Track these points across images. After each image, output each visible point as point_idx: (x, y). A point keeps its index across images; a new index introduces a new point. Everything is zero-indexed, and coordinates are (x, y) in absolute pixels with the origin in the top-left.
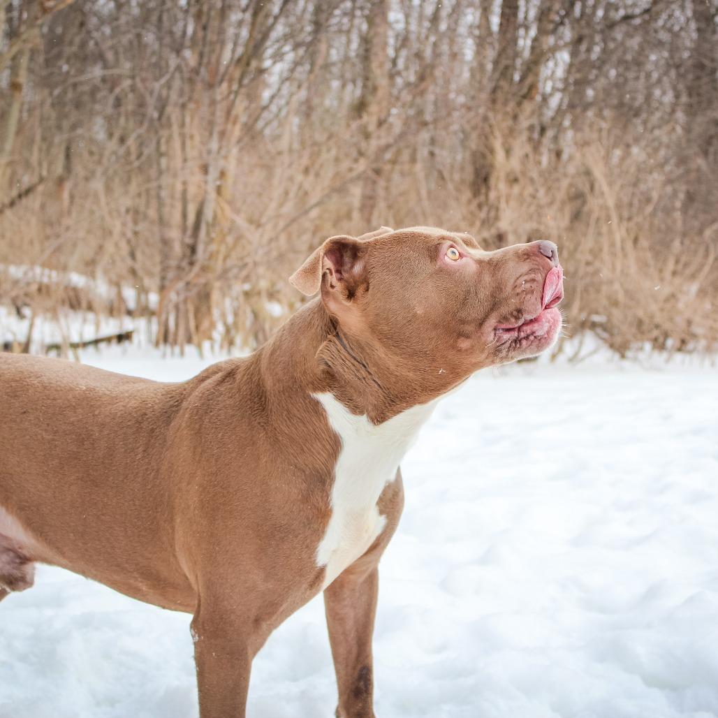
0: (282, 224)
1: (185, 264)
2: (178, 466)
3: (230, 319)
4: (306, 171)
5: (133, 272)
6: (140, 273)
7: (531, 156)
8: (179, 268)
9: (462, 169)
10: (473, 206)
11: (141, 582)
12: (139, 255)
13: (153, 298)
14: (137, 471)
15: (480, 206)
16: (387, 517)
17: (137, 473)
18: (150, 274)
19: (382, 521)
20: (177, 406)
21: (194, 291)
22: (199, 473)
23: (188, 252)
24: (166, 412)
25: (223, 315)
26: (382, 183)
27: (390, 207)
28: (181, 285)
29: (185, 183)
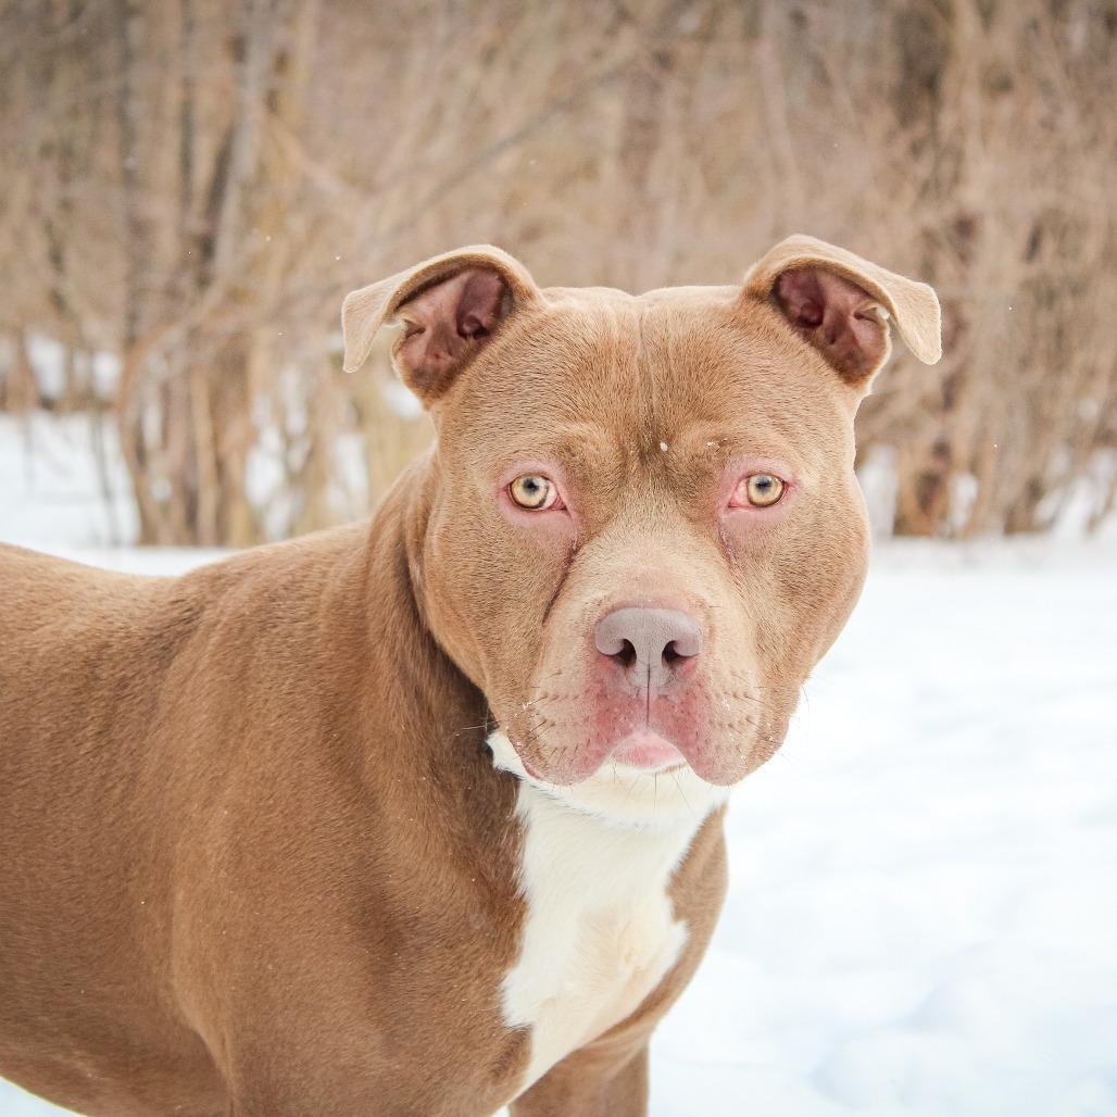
0: (426, 187)
1: (187, 282)
2: (184, 762)
3: (297, 421)
4: (489, 57)
5: (57, 301)
6: (76, 302)
7: (1045, 27)
8: (172, 293)
9: (873, 56)
10: (900, 147)
11: (82, 1058)
12: (72, 259)
13: (107, 369)
14: (79, 783)
15: (916, 150)
16: (690, 926)
17: (80, 789)
18: (102, 309)
19: (678, 934)
20: (189, 620)
21: (209, 352)
22: (233, 777)
23: (194, 253)
24: (160, 636)
25: (280, 413)
26: (673, 88)
27: (693, 150)
28: (175, 335)
29: (188, 84)
